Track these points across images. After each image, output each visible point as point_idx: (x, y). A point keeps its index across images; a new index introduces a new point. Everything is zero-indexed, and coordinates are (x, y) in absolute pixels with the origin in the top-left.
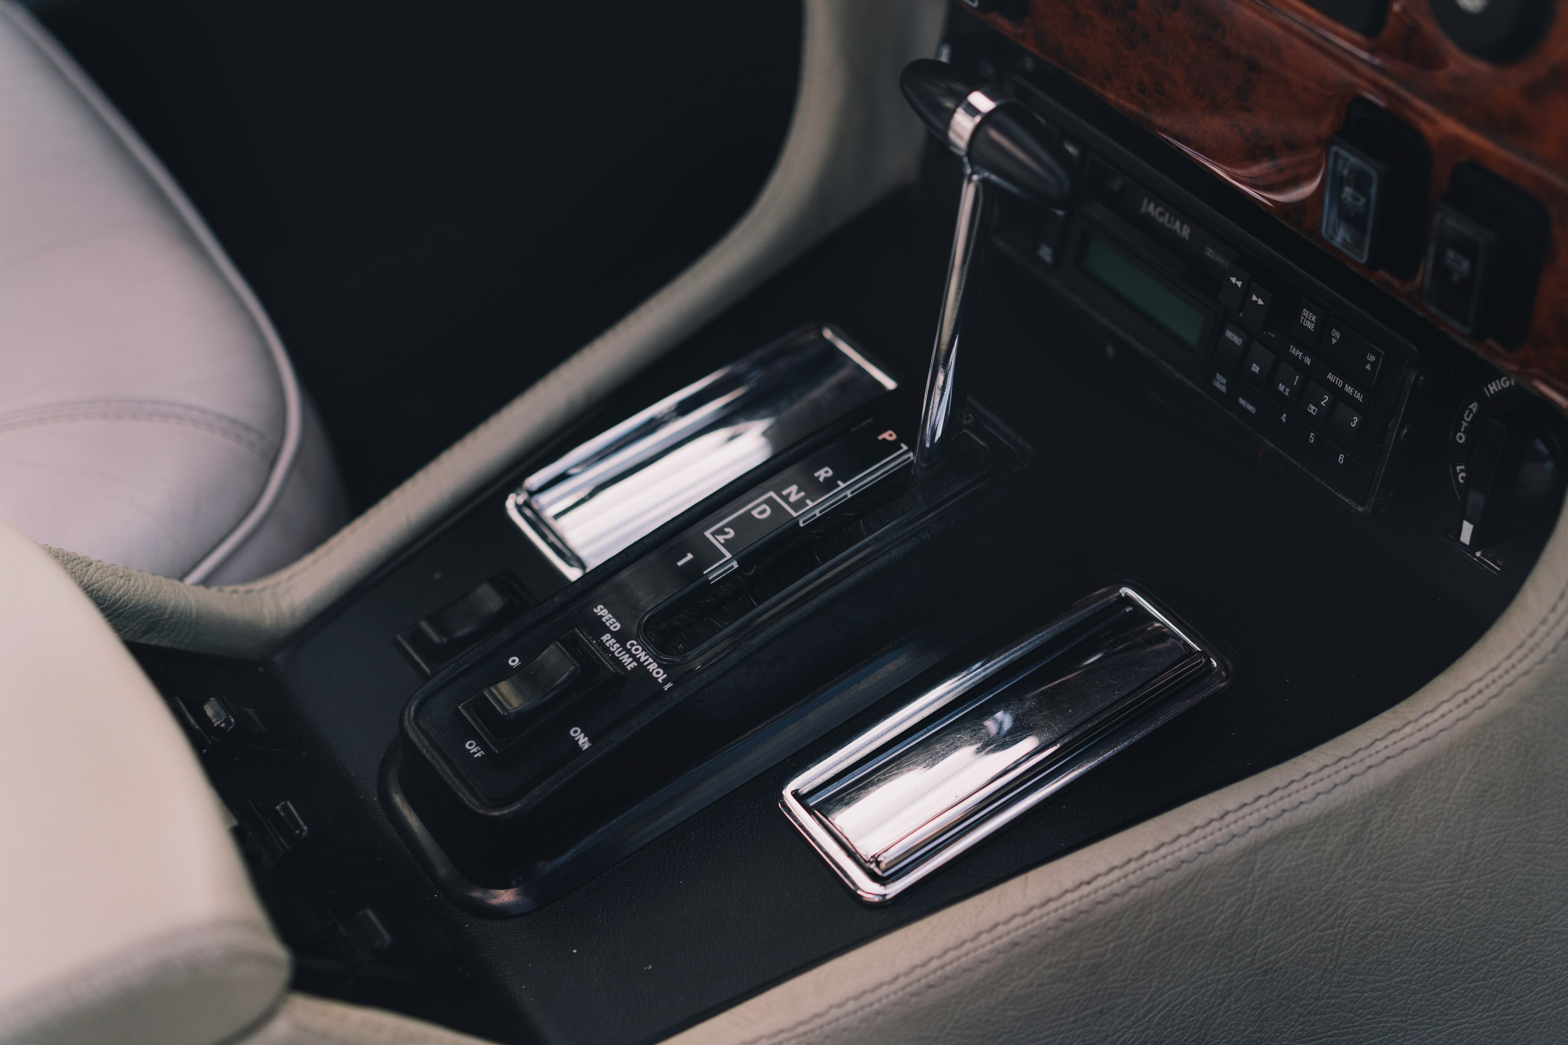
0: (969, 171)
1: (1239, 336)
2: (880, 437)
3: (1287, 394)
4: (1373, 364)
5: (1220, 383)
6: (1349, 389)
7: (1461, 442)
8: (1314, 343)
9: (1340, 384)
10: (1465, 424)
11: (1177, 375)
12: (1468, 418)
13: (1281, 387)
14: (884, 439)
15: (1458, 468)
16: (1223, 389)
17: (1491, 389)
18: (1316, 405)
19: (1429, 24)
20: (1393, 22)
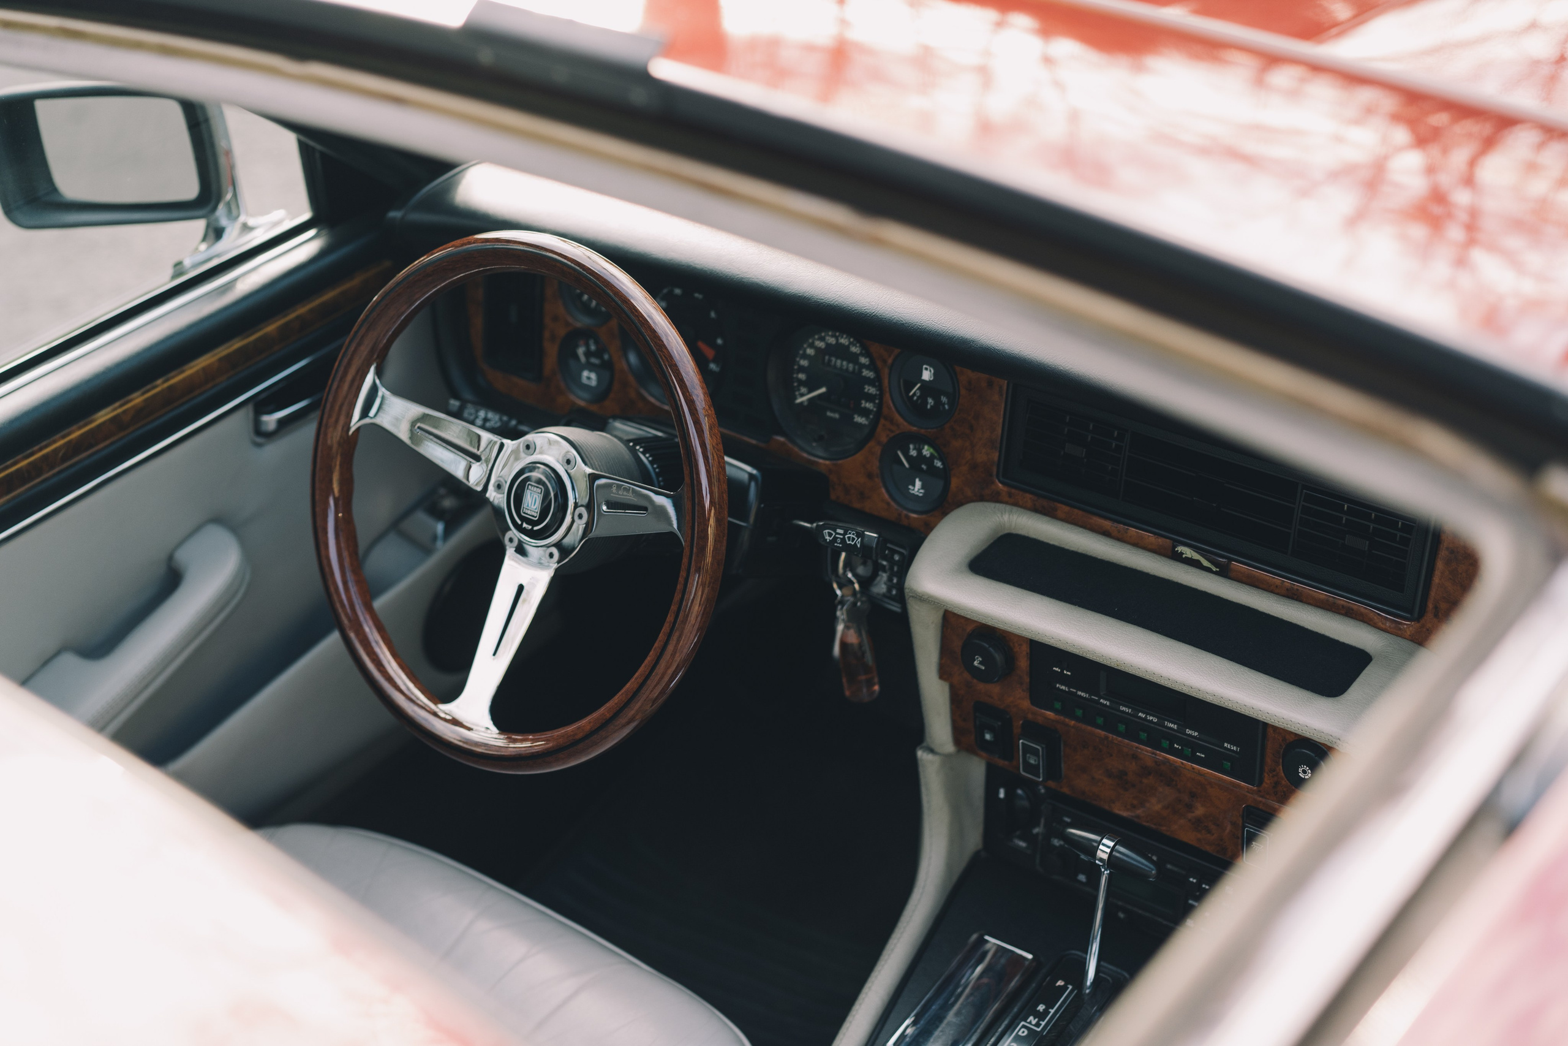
0: (1103, 870)
2: (1057, 984)
11: (1164, 922)
14: (1059, 986)
19: (1285, 782)
20: (1268, 781)
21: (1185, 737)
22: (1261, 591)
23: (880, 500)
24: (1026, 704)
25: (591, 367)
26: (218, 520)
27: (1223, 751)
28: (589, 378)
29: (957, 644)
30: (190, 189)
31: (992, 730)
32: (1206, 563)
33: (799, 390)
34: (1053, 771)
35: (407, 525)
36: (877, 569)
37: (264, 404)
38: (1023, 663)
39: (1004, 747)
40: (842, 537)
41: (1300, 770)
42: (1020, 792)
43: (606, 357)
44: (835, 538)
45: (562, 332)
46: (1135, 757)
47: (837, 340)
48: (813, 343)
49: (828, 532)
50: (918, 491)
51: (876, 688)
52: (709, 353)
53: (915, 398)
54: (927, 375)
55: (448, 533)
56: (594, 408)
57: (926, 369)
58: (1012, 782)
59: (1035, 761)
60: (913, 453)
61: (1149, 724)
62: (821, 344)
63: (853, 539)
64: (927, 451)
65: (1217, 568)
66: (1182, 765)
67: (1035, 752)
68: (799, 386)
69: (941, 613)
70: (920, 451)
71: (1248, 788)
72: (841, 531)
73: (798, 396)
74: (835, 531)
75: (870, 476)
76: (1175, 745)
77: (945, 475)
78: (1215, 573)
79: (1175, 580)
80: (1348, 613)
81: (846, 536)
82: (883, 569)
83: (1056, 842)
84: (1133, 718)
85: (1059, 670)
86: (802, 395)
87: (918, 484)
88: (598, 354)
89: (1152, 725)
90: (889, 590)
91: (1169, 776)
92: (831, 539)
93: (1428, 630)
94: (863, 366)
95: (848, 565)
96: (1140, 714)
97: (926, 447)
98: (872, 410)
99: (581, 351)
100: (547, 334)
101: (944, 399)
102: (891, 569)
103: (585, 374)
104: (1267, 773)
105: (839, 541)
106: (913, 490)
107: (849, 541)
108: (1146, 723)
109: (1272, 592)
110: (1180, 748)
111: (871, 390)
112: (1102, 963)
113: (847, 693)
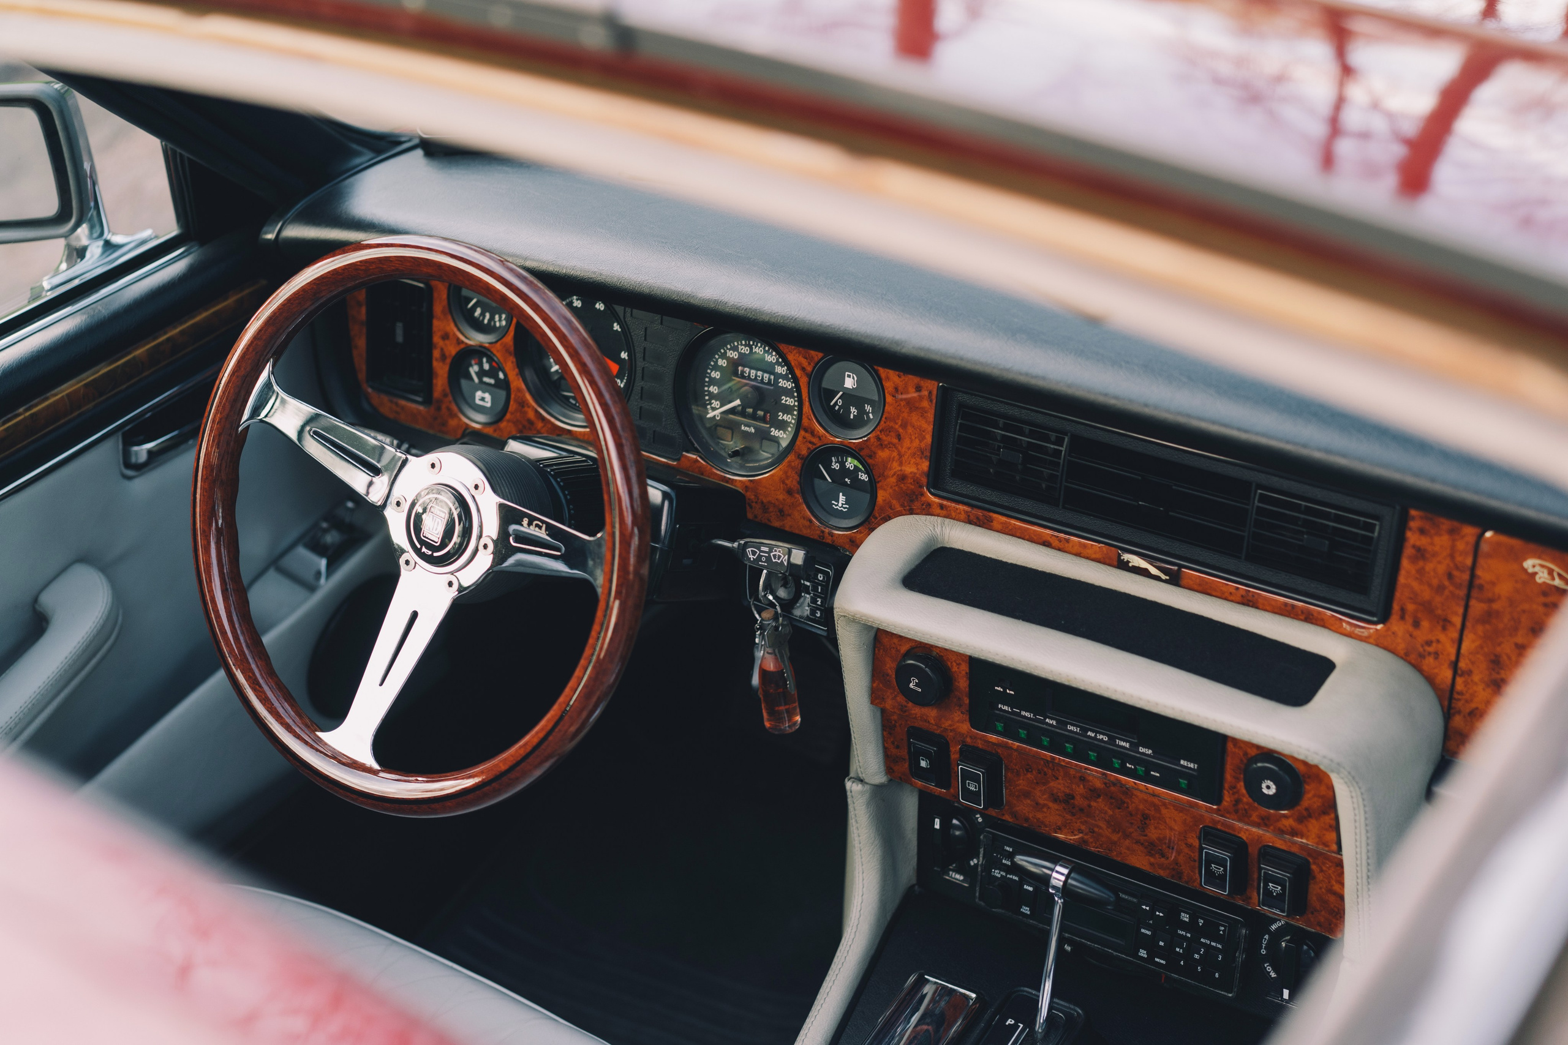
0: (1056, 899)
1: (1149, 930)
2: (1007, 1024)
3: (1181, 952)
4: (1223, 931)
5: (1143, 953)
6: (1213, 944)
7: (1264, 953)
8: (1190, 926)
9: (1208, 942)
10: (1264, 945)
11: (1115, 953)
12: (1264, 943)
13: (1178, 950)
14: (1009, 1024)
15: (1266, 965)
16: (1146, 956)
17: (1273, 928)
18: (1198, 953)
19: (1246, 799)
20: (1227, 799)
21: (1138, 755)
22: (1214, 599)
23: (801, 517)
24: (965, 727)
25: (485, 387)
26: (84, 559)
27: (1179, 768)
28: (483, 399)
29: (890, 667)
30: (49, 205)
31: (927, 755)
32: (1154, 571)
33: (711, 404)
34: (994, 797)
35: (288, 562)
36: (799, 591)
37: (133, 436)
38: (963, 683)
39: (941, 772)
40: (767, 555)
41: (1264, 786)
42: (955, 822)
43: (501, 376)
44: (760, 557)
45: (452, 350)
46: (1083, 779)
47: (751, 349)
48: (725, 353)
49: (752, 550)
50: (842, 507)
51: (798, 718)
52: (614, 368)
53: (837, 408)
54: (850, 383)
55: (331, 568)
56: (489, 431)
57: (849, 376)
58: (948, 810)
59: (976, 788)
60: (836, 466)
61: (1100, 743)
62: (734, 355)
63: (779, 557)
64: (851, 463)
65: (1166, 575)
66: (1134, 785)
67: (975, 778)
68: (710, 400)
69: (872, 634)
70: (842, 464)
71: (1206, 808)
72: (766, 549)
73: (710, 411)
74: (759, 549)
75: (790, 492)
76: (1128, 765)
77: (872, 487)
78: (1165, 581)
79: (1123, 590)
80: (1308, 618)
81: (772, 554)
82: (806, 590)
83: (997, 873)
84: (1082, 738)
85: (1002, 690)
86: (714, 409)
87: (842, 498)
88: (492, 373)
89: (1103, 744)
90: (813, 612)
91: (1119, 797)
92: (755, 558)
93: (1394, 633)
94: (781, 376)
95: (768, 587)
96: (1089, 733)
97: (849, 459)
98: (791, 422)
99: (474, 370)
100: (436, 353)
101: (868, 408)
102: (815, 589)
103: (479, 394)
104: (1227, 791)
105: (764, 559)
106: (837, 505)
107: (775, 559)
108: (1096, 742)
109: (1226, 599)
110: (1133, 767)
111: (790, 401)
112: (1056, 1000)
113: (767, 724)
